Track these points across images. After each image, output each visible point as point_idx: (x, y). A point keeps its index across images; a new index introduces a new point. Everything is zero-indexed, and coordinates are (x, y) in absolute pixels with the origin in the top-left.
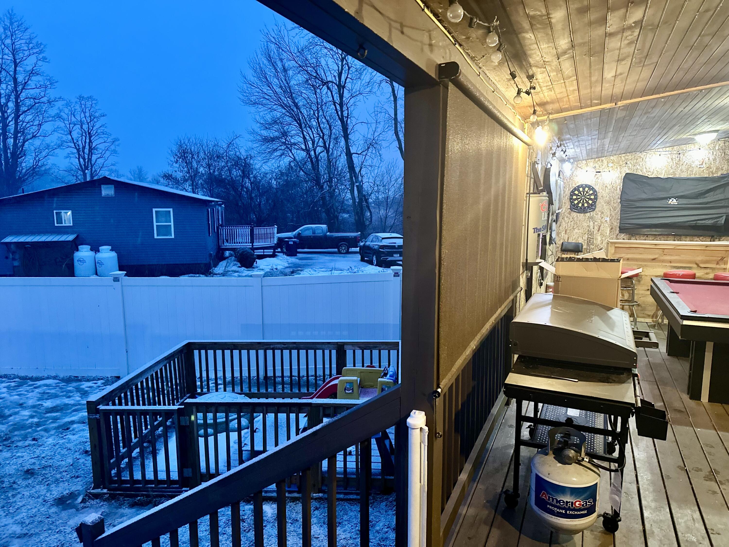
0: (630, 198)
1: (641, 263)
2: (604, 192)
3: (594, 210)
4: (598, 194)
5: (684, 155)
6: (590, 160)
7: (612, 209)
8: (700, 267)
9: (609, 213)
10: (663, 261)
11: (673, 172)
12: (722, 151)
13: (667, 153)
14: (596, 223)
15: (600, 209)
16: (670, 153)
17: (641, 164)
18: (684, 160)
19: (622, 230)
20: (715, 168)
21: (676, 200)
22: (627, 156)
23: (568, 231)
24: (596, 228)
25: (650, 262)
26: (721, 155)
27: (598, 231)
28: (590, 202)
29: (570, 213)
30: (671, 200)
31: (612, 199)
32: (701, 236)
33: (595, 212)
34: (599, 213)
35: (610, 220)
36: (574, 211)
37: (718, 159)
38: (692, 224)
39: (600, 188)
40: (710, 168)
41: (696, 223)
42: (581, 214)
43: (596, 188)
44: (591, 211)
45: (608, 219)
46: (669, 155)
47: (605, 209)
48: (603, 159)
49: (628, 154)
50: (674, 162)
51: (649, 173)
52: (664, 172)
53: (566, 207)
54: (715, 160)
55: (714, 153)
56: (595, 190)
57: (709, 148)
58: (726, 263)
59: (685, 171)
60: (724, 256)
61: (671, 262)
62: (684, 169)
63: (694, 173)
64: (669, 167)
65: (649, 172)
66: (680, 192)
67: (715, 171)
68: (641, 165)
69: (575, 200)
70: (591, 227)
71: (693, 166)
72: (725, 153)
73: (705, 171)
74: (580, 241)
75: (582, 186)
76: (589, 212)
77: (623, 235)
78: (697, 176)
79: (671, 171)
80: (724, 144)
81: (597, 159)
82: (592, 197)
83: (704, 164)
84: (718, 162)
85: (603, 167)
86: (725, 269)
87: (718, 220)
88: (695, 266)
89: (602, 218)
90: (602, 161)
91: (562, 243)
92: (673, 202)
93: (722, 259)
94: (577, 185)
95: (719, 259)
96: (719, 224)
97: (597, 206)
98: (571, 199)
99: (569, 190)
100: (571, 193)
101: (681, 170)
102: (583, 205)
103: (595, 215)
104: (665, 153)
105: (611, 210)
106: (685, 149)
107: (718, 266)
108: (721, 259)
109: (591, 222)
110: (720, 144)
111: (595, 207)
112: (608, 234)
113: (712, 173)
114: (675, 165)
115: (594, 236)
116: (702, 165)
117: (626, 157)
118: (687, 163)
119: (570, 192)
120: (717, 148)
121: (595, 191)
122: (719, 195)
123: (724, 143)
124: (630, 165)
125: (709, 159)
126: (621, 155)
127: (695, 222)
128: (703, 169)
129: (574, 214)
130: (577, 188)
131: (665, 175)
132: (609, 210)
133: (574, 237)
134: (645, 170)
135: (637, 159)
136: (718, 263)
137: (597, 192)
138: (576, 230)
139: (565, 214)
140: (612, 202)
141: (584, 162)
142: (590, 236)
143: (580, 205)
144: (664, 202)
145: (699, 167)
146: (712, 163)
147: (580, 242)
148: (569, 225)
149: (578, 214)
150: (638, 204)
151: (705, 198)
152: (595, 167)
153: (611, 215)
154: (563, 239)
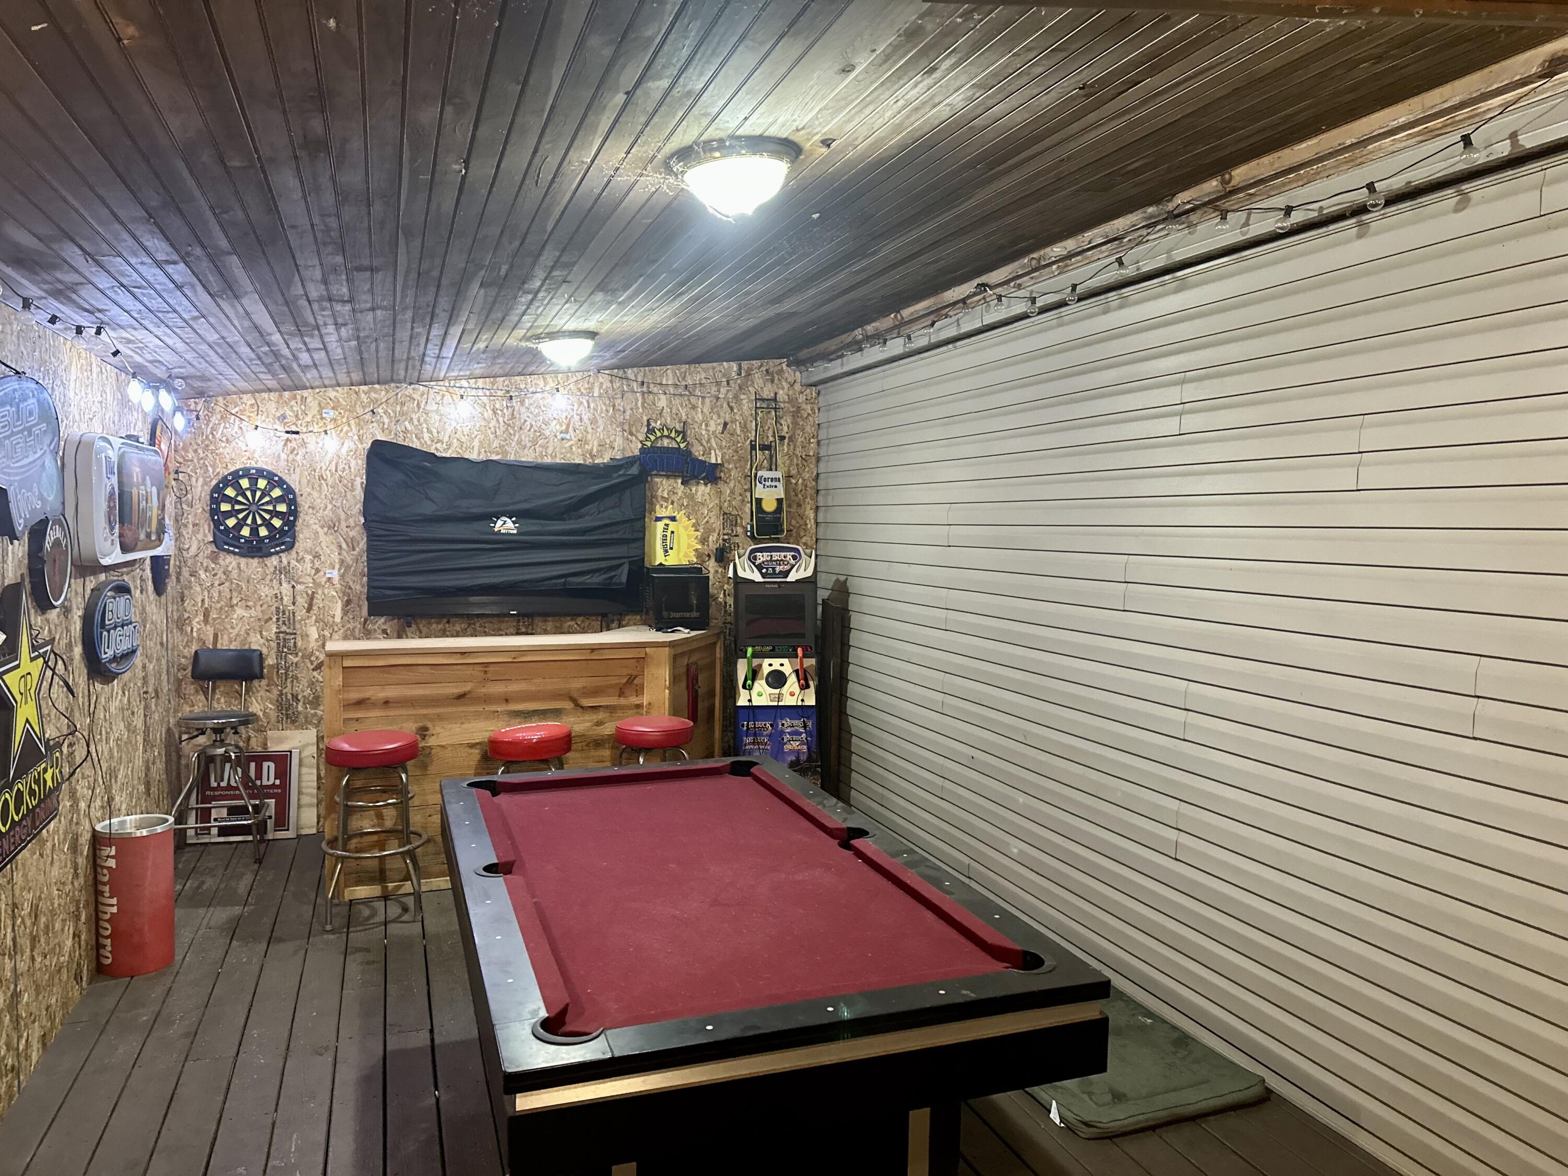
0: (390, 514)
1: (424, 711)
2: (315, 494)
3: (291, 546)
4: (299, 499)
5: (522, 402)
6: (265, 395)
7: (344, 546)
8: (582, 707)
9: (335, 557)
10: (487, 699)
11: (501, 447)
12: (607, 402)
13: (480, 393)
14: (298, 587)
15: (309, 544)
16: (488, 393)
17: (415, 417)
18: (524, 417)
19: (378, 606)
20: (596, 443)
21: (514, 522)
22: (376, 391)
23: (214, 615)
24: (302, 601)
25: (453, 705)
26: (607, 411)
27: (309, 610)
28: (277, 523)
29: (214, 558)
30: (499, 523)
31: (343, 516)
32: (580, 615)
33: (293, 552)
34: (308, 557)
35: (342, 576)
36: (229, 552)
37: (600, 422)
38: (555, 584)
39: (305, 481)
40: (586, 443)
41: (565, 583)
42: (251, 560)
43: (293, 480)
44: (283, 551)
45: (335, 574)
46: (485, 399)
47: (323, 545)
48: (305, 393)
49: (377, 386)
50: (501, 419)
51: (439, 445)
52: (476, 443)
53: (200, 537)
54: (594, 421)
55: (592, 405)
56: (288, 486)
57: (579, 390)
58: (639, 691)
59: (529, 445)
60: (634, 673)
61: (507, 700)
62: (526, 441)
63: (550, 451)
64: (489, 432)
65: (439, 441)
66: (521, 502)
67: (598, 451)
68: (416, 422)
69: (228, 514)
70: (287, 600)
71: (547, 433)
72: (614, 406)
73: (574, 449)
74: (256, 642)
75: (246, 473)
76: (277, 553)
77: (383, 620)
78: (558, 461)
79: (496, 444)
80: (609, 385)
81: (287, 394)
82: (282, 508)
83: (571, 430)
84: (601, 428)
85: (308, 419)
86: (638, 706)
87: (613, 573)
88: (568, 705)
89: (318, 571)
90: (304, 399)
91: (196, 652)
92: (506, 526)
93: (631, 680)
94: (232, 469)
95: (624, 681)
96: (616, 584)
97: (300, 536)
98: (214, 512)
99: (205, 483)
100: (213, 491)
101: (519, 442)
102: (254, 531)
103: (293, 563)
104: (474, 392)
105: (340, 547)
106: (523, 386)
107: (623, 701)
108: (627, 682)
109: (285, 585)
110: (602, 383)
111: (294, 538)
112: (338, 619)
113: (592, 456)
114: (502, 429)
115: (298, 626)
116: (567, 432)
117: (373, 395)
118: (532, 426)
119: (208, 489)
120: (596, 394)
121: (289, 490)
122: (611, 511)
123: (611, 382)
124: (386, 420)
125: (581, 420)
126: (356, 388)
127: (563, 580)
128: (571, 442)
129: (230, 561)
130: (233, 479)
131: (479, 453)
132: (334, 547)
133: (235, 632)
134: (426, 436)
135: (403, 404)
136: (621, 694)
137: (293, 493)
138: (239, 611)
139: (200, 558)
140: (343, 524)
141: (248, 399)
142: (284, 628)
143: (246, 532)
144: (479, 526)
145: (560, 436)
146: (590, 430)
147: (254, 647)
148: (216, 595)
149: (243, 561)
150: (415, 532)
151: (580, 517)
152: (284, 417)
153: (342, 562)
154: (199, 639)
